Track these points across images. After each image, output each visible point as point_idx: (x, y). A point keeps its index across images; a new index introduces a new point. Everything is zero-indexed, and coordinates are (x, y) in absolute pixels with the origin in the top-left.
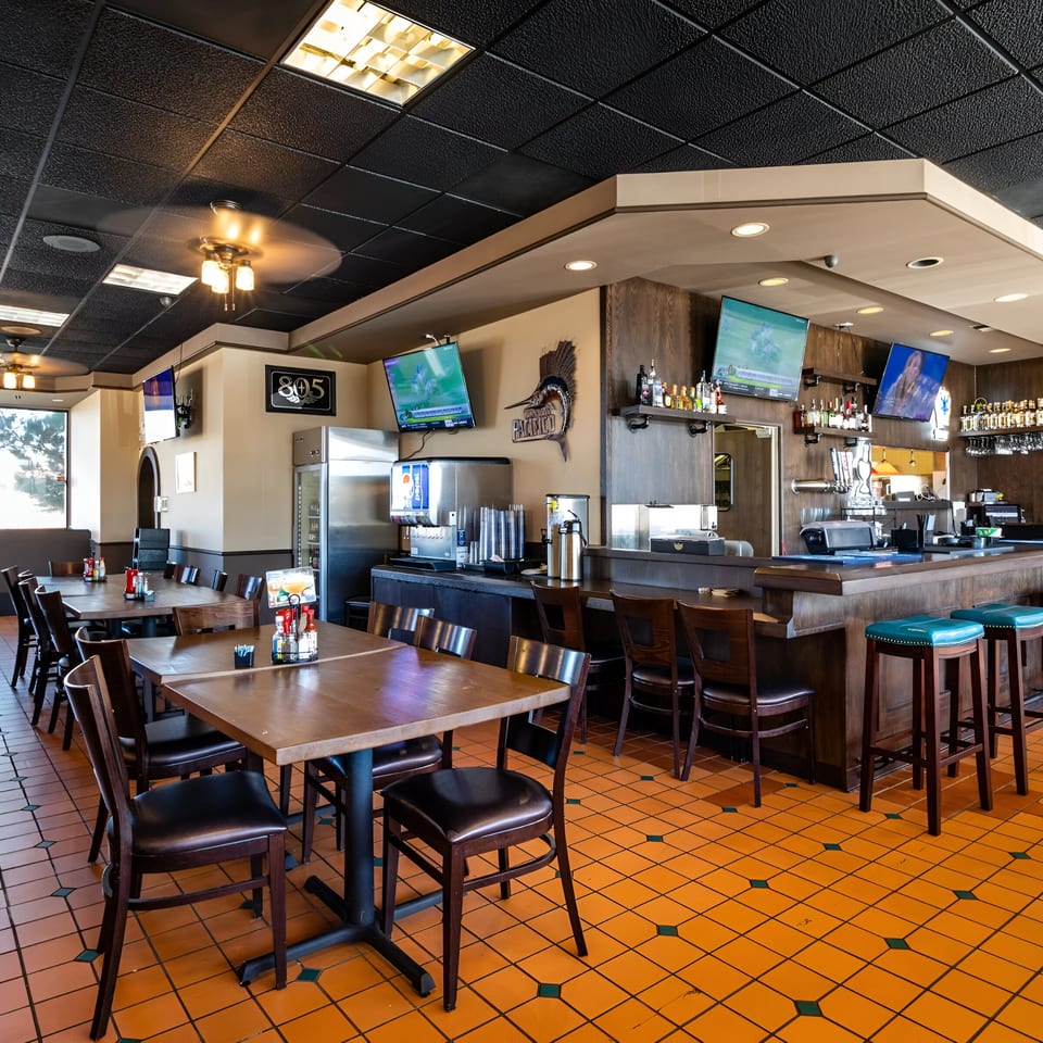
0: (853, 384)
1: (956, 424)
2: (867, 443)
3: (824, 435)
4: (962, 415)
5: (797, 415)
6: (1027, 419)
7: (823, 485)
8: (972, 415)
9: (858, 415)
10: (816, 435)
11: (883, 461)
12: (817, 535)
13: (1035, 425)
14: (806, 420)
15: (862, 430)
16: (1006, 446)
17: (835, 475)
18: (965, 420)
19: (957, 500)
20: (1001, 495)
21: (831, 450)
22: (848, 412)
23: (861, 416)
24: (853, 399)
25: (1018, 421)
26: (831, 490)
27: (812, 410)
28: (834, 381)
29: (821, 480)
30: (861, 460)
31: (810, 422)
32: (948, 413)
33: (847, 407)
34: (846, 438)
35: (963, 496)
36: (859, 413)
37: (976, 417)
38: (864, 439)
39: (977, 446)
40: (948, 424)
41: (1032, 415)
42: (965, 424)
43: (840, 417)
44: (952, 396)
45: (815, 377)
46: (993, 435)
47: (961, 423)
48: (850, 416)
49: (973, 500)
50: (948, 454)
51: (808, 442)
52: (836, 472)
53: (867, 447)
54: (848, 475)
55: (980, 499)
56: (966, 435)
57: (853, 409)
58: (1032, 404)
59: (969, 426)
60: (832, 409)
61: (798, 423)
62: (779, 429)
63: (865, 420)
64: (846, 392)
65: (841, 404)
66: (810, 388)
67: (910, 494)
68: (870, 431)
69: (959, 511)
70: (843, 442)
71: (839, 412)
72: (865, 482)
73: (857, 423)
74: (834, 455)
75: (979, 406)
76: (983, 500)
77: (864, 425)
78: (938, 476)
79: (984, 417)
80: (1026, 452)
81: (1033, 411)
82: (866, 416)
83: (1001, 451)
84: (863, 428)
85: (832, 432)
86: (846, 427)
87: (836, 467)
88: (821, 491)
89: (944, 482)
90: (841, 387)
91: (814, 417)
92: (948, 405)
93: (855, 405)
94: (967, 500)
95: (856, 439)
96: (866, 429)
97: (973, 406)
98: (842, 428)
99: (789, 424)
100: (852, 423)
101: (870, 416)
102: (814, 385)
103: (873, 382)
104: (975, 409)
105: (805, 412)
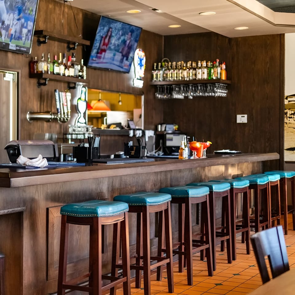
0: (74, 44)
1: (149, 76)
2: (84, 87)
3: (50, 80)
4: (154, 70)
5: (32, 64)
6: (191, 75)
7: (48, 116)
8: (159, 70)
9: (76, 67)
10: (45, 79)
11: (99, 100)
12: (14, 150)
13: (196, 79)
14: (37, 68)
15: (79, 78)
16: (179, 92)
17: (58, 110)
18: (155, 73)
19: (149, 129)
20: (177, 127)
21: (55, 91)
22: (69, 64)
23: (79, 67)
24: (73, 55)
25: (186, 76)
26: (55, 120)
27: (41, 61)
28: (60, 40)
29: (47, 112)
30: (80, 99)
31: (40, 70)
32: (143, 68)
33: (68, 60)
34: (69, 83)
35: (153, 127)
36: (77, 65)
37: (161, 72)
38: (81, 83)
39: (162, 92)
40: (143, 76)
41: (194, 72)
42: (155, 76)
43: (62, 67)
44: (146, 55)
45: (45, 37)
46: (171, 85)
47: (152, 76)
48: (70, 67)
49: (160, 130)
50: (143, 97)
51: (40, 84)
52: (58, 107)
53: (84, 89)
54: (67, 109)
55: (163, 129)
56: (156, 83)
57: (72, 61)
58: (194, 64)
59: (157, 78)
60: (57, 62)
61: (32, 70)
62: (18, 73)
63: (81, 70)
64: (69, 49)
65: (63, 57)
66: (42, 45)
67: (119, 125)
68: (85, 78)
69: (150, 137)
70: (66, 85)
71: (62, 63)
72: (82, 115)
73: (75, 72)
74: (57, 94)
75: (163, 64)
76: (165, 130)
77: (81, 74)
78: (136, 112)
79: (166, 72)
80: (191, 98)
81: (195, 69)
82: (82, 68)
83: (176, 96)
84: (80, 76)
85: (57, 77)
86: (66, 75)
87: (58, 103)
88: (48, 120)
89: (140, 117)
90: (66, 45)
91: (43, 67)
92: (144, 62)
93: (74, 59)
94: (156, 130)
95: (75, 84)
96: (82, 77)
97: (160, 64)
98: (64, 75)
99: (26, 70)
100: (71, 72)
101: (85, 68)
102: (44, 42)
103: (88, 43)
104: (162, 66)
105: (37, 62)
